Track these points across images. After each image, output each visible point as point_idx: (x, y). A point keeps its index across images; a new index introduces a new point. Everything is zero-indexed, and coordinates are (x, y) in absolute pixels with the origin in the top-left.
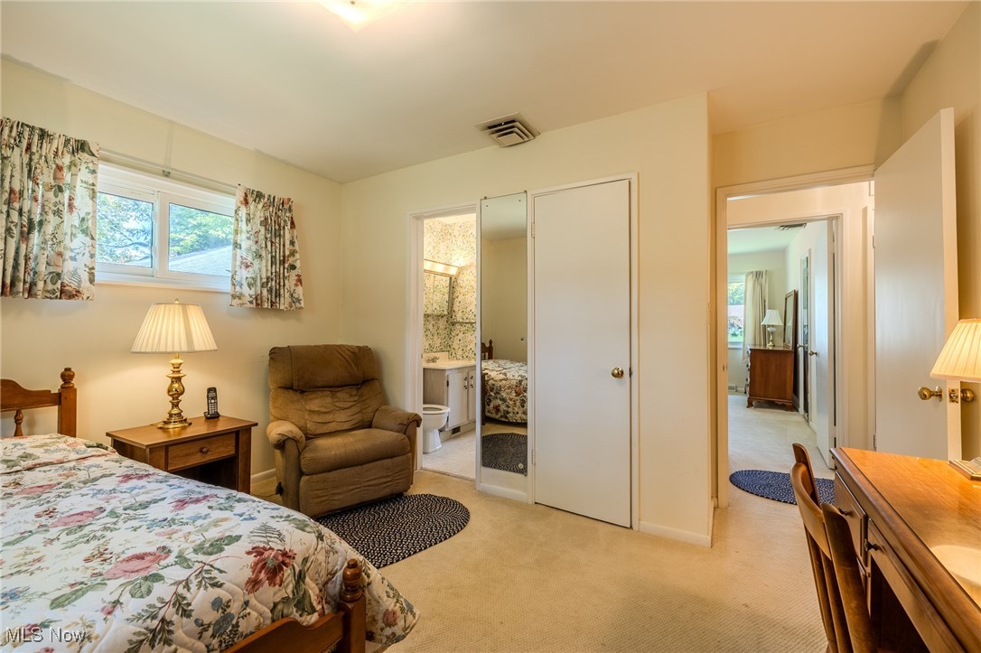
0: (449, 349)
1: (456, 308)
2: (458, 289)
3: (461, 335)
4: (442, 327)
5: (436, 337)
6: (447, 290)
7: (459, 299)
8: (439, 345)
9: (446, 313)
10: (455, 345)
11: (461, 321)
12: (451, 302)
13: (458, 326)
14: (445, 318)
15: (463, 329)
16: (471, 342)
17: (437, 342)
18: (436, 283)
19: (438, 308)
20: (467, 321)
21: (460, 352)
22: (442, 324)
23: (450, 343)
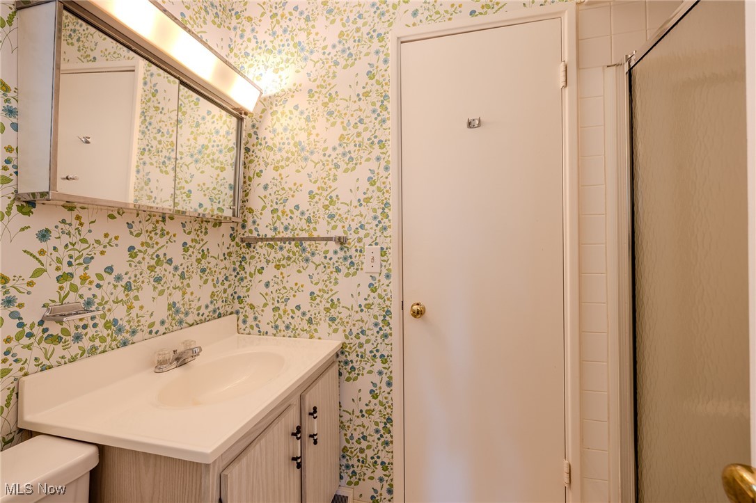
0: (237, 306)
1: (255, 202)
2: (261, 153)
3: (270, 273)
4: (215, 251)
5: (195, 280)
6: (230, 157)
7: (266, 177)
8: (206, 300)
9: (228, 213)
10: (255, 298)
11: (270, 234)
12: (242, 188)
13: (261, 249)
14: (225, 229)
15: (275, 255)
16: (298, 288)
17: (201, 292)
18: (202, 140)
19: (207, 204)
20: (289, 234)
21: (267, 316)
22: (216, 241)
23: (241, 292)
